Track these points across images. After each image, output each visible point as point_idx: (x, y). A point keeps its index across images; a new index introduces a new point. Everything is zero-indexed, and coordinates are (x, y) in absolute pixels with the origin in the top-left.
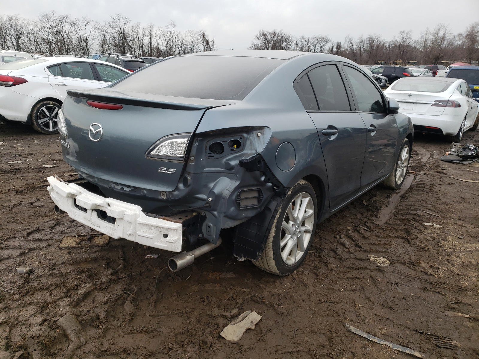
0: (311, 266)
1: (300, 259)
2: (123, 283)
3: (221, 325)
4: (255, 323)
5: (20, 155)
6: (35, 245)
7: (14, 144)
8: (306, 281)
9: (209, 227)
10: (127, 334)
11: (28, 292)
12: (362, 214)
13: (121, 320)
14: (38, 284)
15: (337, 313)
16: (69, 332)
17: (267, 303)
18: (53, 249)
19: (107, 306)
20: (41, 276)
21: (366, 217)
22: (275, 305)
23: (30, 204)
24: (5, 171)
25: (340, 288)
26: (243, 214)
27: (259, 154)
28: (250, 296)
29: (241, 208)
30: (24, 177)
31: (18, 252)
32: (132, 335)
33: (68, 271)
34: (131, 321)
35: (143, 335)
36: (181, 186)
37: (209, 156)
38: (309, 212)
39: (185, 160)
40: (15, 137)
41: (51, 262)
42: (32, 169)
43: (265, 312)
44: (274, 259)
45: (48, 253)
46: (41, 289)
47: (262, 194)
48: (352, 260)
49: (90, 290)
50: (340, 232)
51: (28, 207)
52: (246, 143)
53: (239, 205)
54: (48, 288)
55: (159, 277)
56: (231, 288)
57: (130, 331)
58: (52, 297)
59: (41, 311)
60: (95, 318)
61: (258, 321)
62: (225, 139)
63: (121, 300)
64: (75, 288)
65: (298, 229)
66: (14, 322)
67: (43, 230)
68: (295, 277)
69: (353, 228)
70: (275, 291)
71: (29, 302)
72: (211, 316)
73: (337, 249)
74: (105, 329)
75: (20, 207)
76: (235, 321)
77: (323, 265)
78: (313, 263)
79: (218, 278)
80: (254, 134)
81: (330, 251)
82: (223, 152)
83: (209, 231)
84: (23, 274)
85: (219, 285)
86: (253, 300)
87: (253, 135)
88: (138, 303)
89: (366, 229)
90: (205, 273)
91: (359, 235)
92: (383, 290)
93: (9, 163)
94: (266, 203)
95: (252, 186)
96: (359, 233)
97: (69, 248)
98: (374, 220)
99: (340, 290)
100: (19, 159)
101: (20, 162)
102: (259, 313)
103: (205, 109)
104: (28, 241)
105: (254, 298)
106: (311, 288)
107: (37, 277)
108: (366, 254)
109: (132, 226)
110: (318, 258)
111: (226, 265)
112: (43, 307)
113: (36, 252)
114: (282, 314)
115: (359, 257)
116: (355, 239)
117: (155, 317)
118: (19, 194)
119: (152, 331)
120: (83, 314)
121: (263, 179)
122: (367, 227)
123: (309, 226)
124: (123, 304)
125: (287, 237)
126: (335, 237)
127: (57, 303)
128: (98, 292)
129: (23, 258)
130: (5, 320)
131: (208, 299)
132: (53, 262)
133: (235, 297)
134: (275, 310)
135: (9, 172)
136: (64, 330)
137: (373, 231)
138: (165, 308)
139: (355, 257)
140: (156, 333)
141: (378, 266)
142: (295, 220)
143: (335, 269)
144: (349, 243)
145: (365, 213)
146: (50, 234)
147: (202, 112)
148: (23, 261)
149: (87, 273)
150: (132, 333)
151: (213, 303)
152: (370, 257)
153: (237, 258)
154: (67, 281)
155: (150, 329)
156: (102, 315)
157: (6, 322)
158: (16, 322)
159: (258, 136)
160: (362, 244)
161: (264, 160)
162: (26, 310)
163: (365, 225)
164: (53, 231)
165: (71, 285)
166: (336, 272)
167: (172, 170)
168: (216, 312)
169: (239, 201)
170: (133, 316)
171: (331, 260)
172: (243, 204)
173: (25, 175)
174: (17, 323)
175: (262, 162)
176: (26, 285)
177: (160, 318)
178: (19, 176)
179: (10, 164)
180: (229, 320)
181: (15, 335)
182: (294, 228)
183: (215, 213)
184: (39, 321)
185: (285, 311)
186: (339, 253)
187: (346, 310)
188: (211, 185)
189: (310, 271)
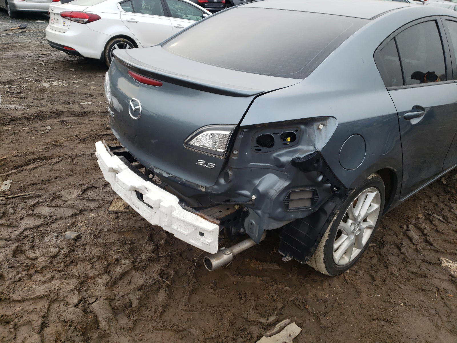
0: (368, 265)
1: (355, 258)
2: (162, 263)
3: (255, 335)
4: (293, 337)
5: (91, 95)
6: (87, 205)
7: (89, 82)
8: (359, 285)
9: (251, 224)
10: (156, 330)
11: (72, 262)
12: (438, 196)
13: (153, 311)
14: (82, 254)
15: (392, 338)
16: (100, 319)
17: (310, 311)
18: (102, 212)
19: (140, 293)
20: (86, 244)
21: (443, 202)
22: (319, 315)
23: (90, 155)
24: (75, 114)
25: (400, 301)
26: (292, 216)
27: (317, 151)
28: (292, 298)
29: (290, 210)
30: (90, 122)
31: (71, 212)
32: (161, 332)
33: (113, 241)
34: (162, 314)
35: (172, 333)
36: (222, 181)
37: (256, 150)
38: (373, 207)
39: (226, 155)
40: (90, 74)
41: (98, 227)
42: (99, 113)
43: (307, 322)
44: (324, 262)
45: (97, 216)
46: (84, 260)
47: (318, 195)
48: (419, 262)
49: (128, 269)
50: (408, 221)
51: (87, 158)
52: (302, 135)
53: (287, 207)
54: (91, 260)
55: (199, 260)
56: (273, 285)
57: (159, 327)
58: (93, 270)
59: (80, 287)
60: (128, 305)
61: (297, 335)
62: (276, 131)
63: (157, 286)
64: (116, 263)
65: (357, 227)
66: (53, 297)
67: (96, 188)
68: (346, 278)
69: (424, 215)
70: (322, 294)
71: (71, 274)
72: (246, 319)
73: (402, 244)
74: (135, 320)
75: (80, 158)
76: (271, 331)
77: (382, 265)
78: (371, 261)
79: (260, 268)
80: (315, 126)
81: (394, 247)
82: (273, 145)
83: (251, 229)
84: (70, 241)
85: (260, 278)
86: (294, 304)
87: (313, 128)
88: (173, 291)
89: (442, 219)
90: (247, 260)
91: (431, 226)
92: (453, 311)
93: (81, 103)
94: (321, 205)
95: (306, 186)
96: (432, 223)
97: (117, 213)
98: (452, 208)
99: (399, 304)
100: (90, 100)
101: (90, 103)
102: (299, 325)
103: (255, 96)
104: (81, 199)
105: (297, 303)
106: (364, 297)
107: (82, 245)
108: (437, 255)
109: (167, 218)
110: (377, 254)
111: (272, 252)
112: (83, 282)
113: (86, 214)
114: (325, 328)
115: (428, 259)
116: (426, 232)
117: (188, 312)
118: (82, 143)
119: (182, 331)
120: (117, 297)
121: (320, 178)
122: (443, 217)
123: (372, 222)
124: (158, 290)
125: (343, 237)
126: (401, 227)
127: (96, 279)
128: (136, 273)
129: (74, 219)
130: (46, 294)
131: (245, 297)
132: (100, 227)
133: (275, 298)
134: (319, 322)
135: (78, 115)
136: (96, 317)
137: (450, 223)
138: (200, 302)
139: (423, 258)
140: (185, 333)
141: (452, 276)
142: (355, 219)
143: (396, 273)
144: (418, 237)
145: (442, 195)
146: (102, 193)
147: (251, 99)
148: (73, 223)
149: (129, 245)
150: (161, 330)
151: (250, 303)
152: (442, 260)
153: (282, 256)
154: (110, 253)
155: (180, 329)
156: (135, 304)
157: (47, 296)
158: (56, 297)
159: (319, 129)
160: (434, 240)
161: (323, 159)
162: (67, 283)
163: (441, 212)
164: (105, 190)
165: (112, 259)
166: (397, 278)
167: (211, 165)
168: (252, 316)
169: (288, 202)
170: (165, 307)
171: (393, 259)
172: (292, 205)
173: (92, 119)
174: (56, 299)
175: (321, 161)
176: (71, 254)
177: (193, 313)
178: (86, 121)
179: (81, 105)
180: (265, 329)
181: (53, 312)
182: (352, 228)
183: (259, 212)
184: (75, 302)
185: (329, 325)
186: (403, 250)
187: (403, 334)
188: (257, 182)
189: (366, 272)
